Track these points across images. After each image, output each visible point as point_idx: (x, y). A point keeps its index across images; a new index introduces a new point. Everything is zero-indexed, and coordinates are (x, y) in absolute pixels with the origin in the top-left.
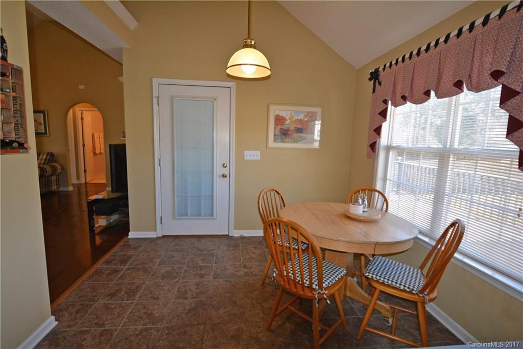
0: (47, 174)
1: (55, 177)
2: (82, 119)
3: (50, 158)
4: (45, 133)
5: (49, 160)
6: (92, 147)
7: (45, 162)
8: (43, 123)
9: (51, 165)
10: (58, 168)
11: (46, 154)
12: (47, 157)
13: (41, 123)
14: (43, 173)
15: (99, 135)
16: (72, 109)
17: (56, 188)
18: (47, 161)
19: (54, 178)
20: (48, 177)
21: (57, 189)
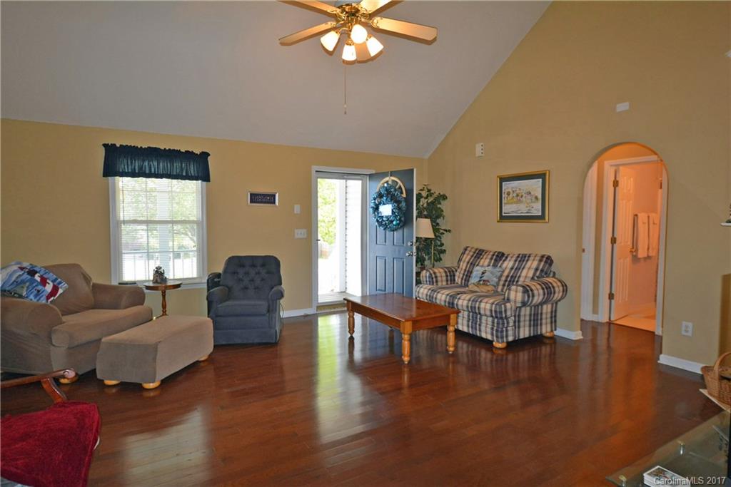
0: (534, 302)
1: (550, 306)
2: (616, 184)
3: (544, 266)
4: (542, 217)
5: (542, 271)
6: (630, 243)
7: (534, 274)
8: (540, 197)
9: (545, 283)
10: (557, 289)
11: (538, 258)
12: (539, 265)
13: (536, 198)
14: (526, 299)
15: (649, 217)
16: (596, 162)
17: (549, 329)
18: (538, 274)
19: (547, 309)
20: (536, 306)
21: (552, 331)
